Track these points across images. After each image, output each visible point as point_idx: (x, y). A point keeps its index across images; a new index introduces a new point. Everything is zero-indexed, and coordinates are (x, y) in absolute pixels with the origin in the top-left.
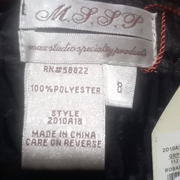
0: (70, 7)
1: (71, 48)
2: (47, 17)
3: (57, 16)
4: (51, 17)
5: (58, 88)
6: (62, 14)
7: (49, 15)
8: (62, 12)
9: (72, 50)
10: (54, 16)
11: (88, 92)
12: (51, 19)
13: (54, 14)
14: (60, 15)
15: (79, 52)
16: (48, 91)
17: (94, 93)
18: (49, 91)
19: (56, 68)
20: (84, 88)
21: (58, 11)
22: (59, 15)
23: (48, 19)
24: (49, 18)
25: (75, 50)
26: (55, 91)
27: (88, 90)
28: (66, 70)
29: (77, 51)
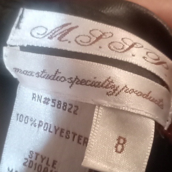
0: (77, 27)
1: (60, 78)
2: (44, 35)
3: (57, 35)
4: (49, 36)
5: (42, 124)
6: (63, 33)
7: (47, 33)
8: (65, 30)
9: (61, 80)
10: (54, 34)
11: (73, 140)
12: (47, 38)
13: (53, 32)
14: (61, 35)
15: (70, 84)
16: (31, 125)
17: (80, 144)
18: (33, 125)
19: (44, 98)
20: (70, 133)
21: (59, 30)
22: (59, 34)
23: (44, 37)
24: (46, 36)
25: (65, 80)
26: (38, 127)
27: (74, 137)
28: (55, 103)
29: (68, 82)
